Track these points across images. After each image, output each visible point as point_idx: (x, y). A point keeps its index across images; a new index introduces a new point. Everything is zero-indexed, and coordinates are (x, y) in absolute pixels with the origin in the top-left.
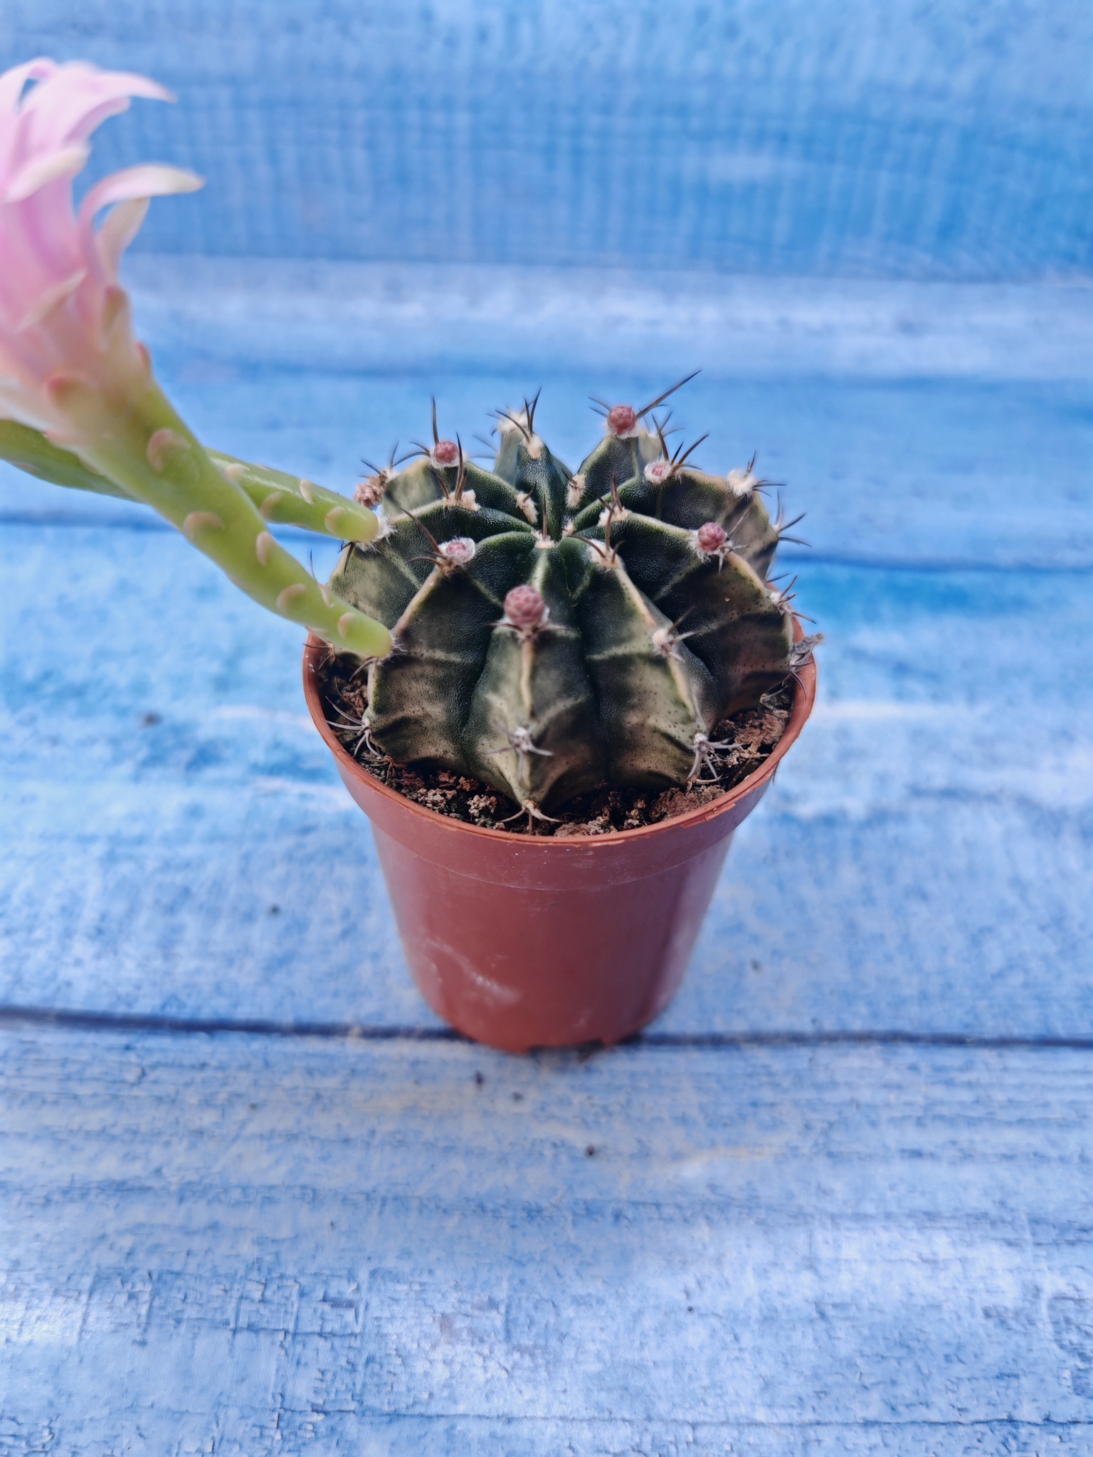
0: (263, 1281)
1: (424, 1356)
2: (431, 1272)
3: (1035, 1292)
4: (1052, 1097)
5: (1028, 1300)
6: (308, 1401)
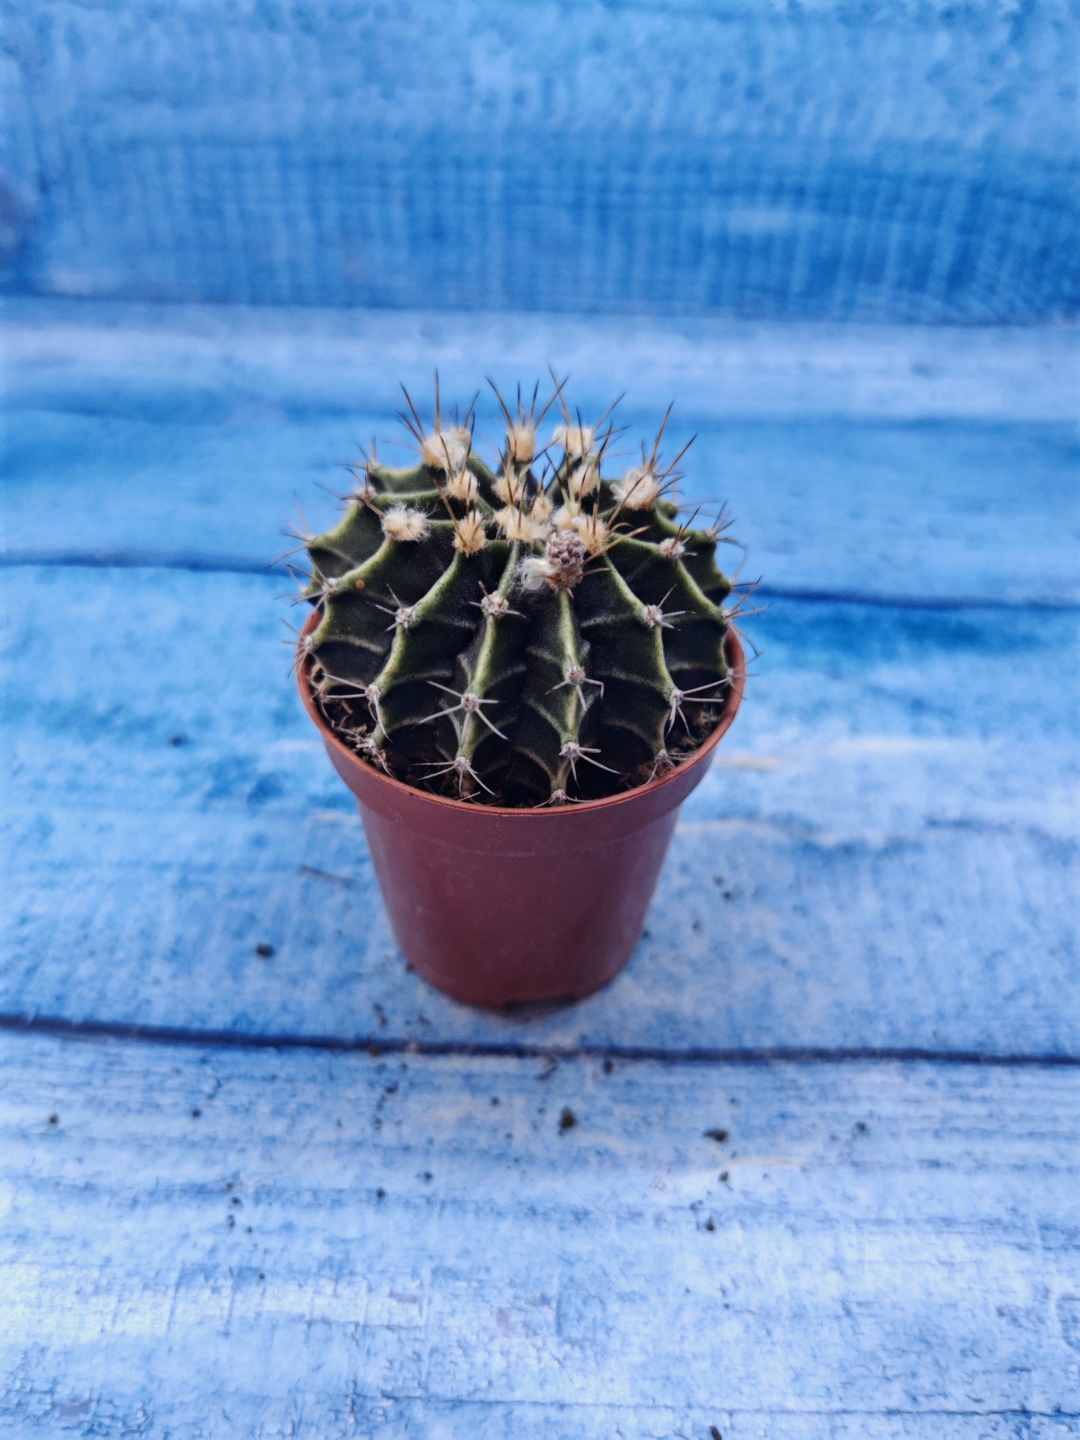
0: (335, 1277)
1: (483, 1347)
2: (487, 1270)
3: (1045, 1292)
5: (1038, 1300)
6: (378, 1388)
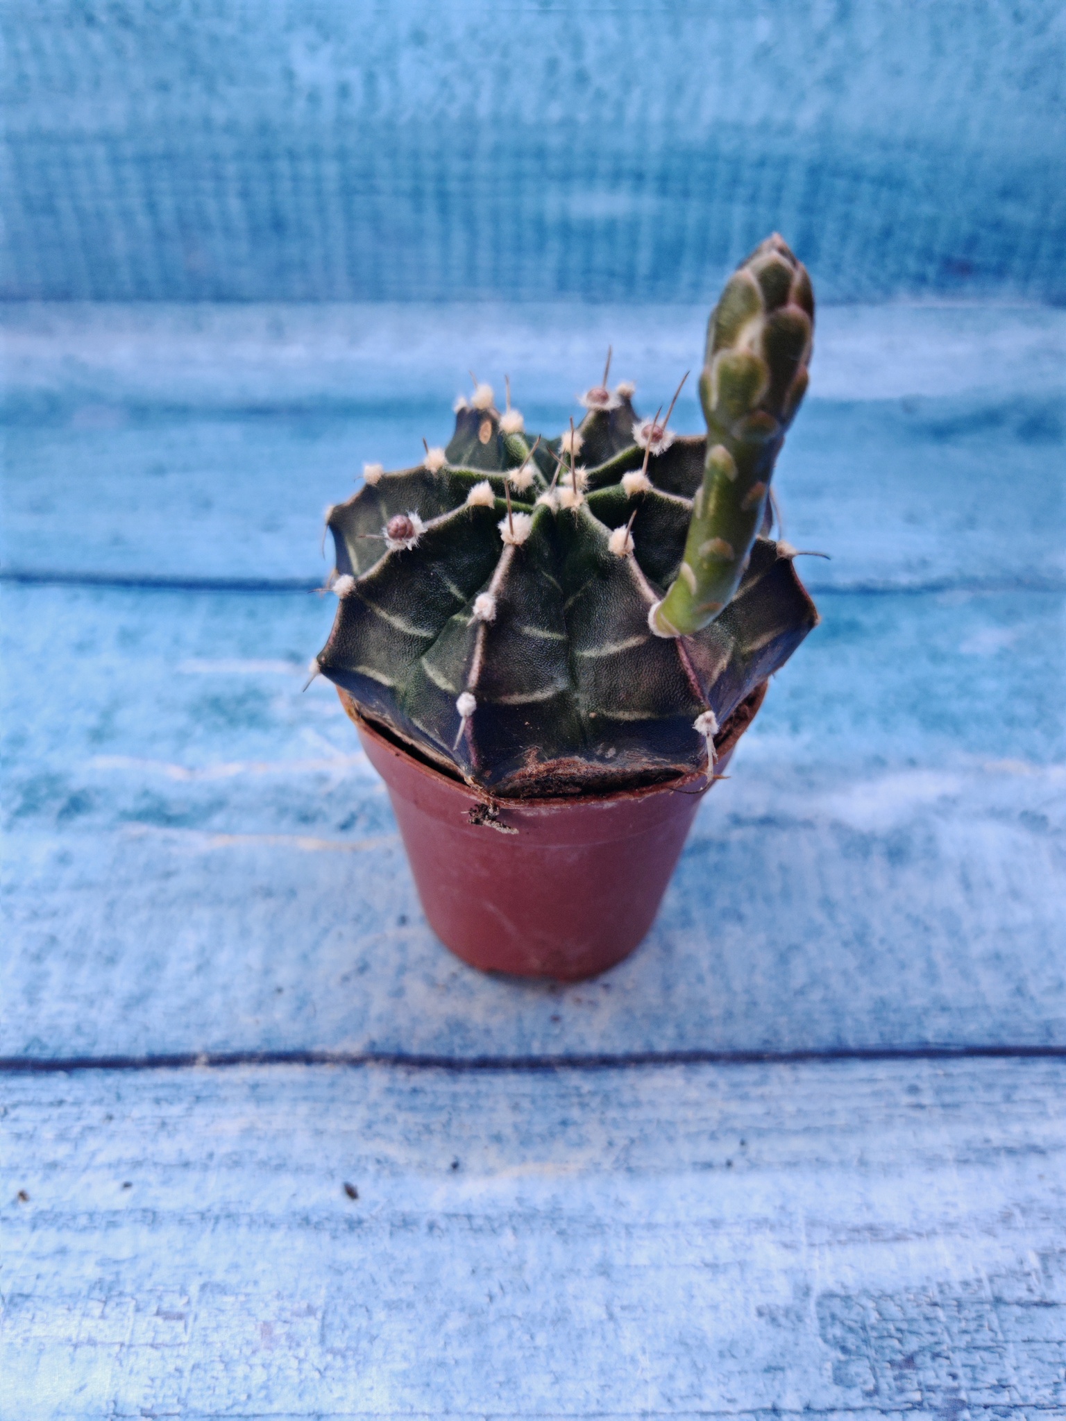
0: (104, 1299)
1: (245, 1361)
2: (256, 1283)
3: (805, 1289)
4: (838, 1105)
5: (799, 1299)
6: (138, 1406)
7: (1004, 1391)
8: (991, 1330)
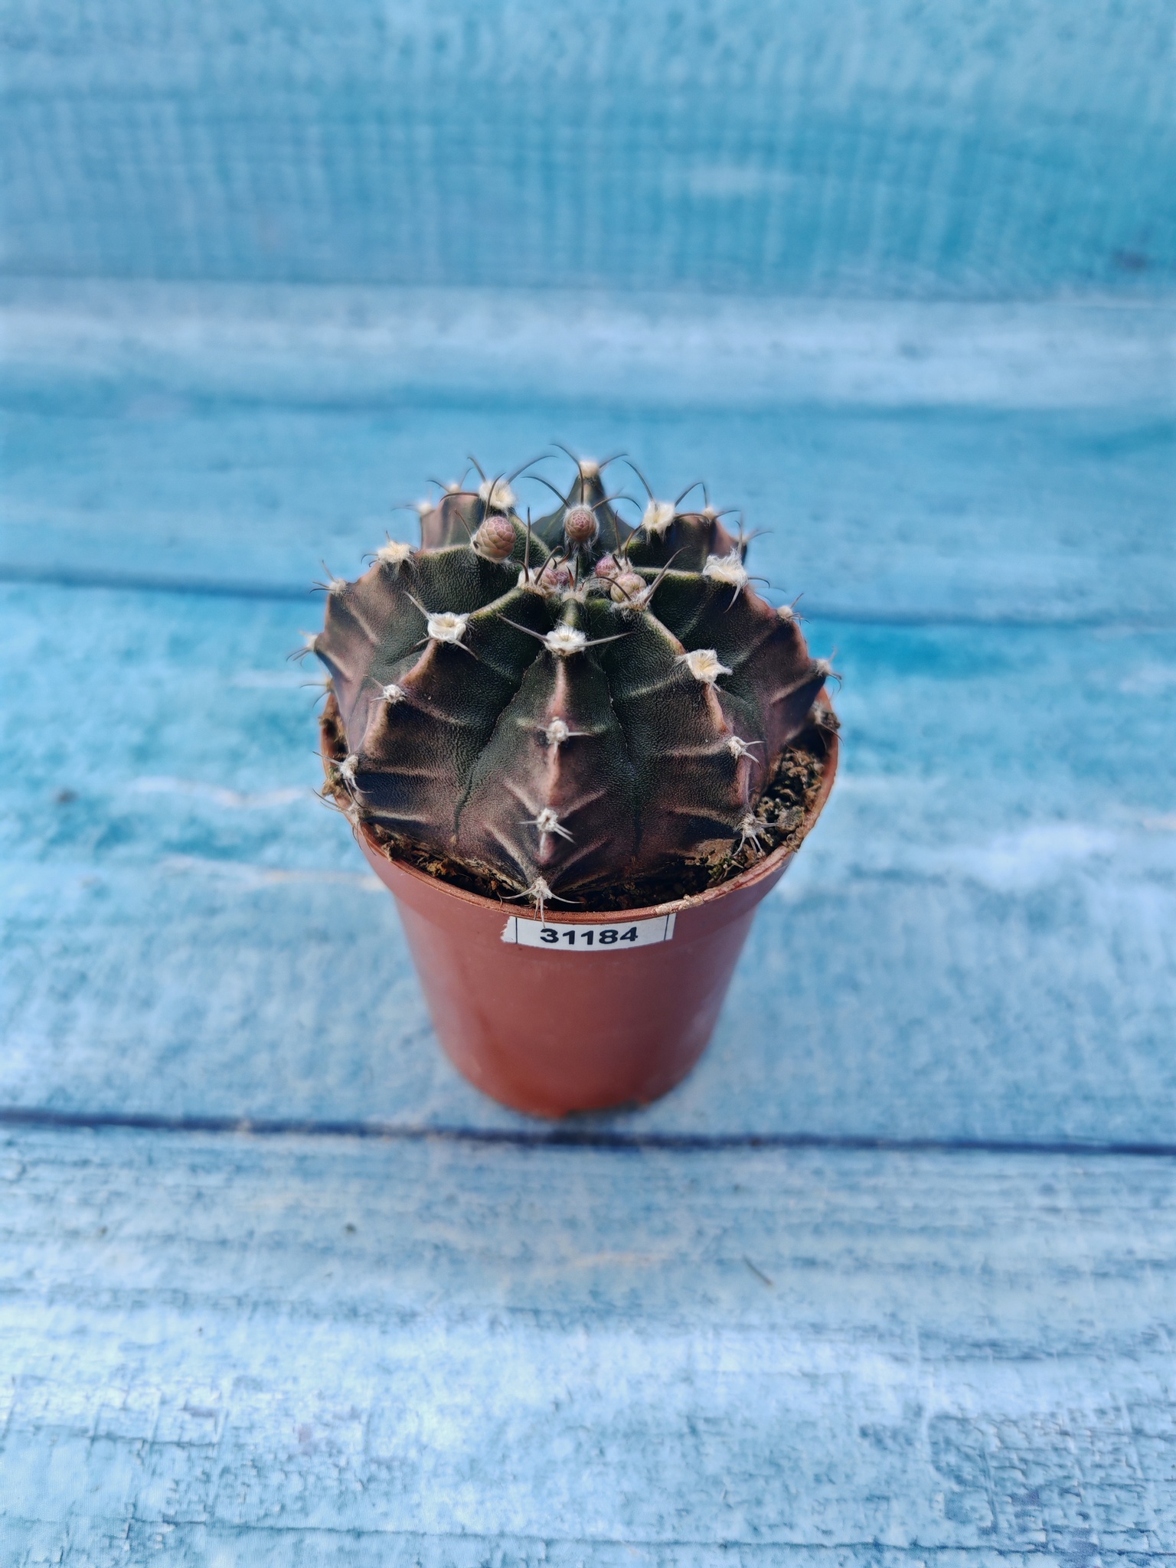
0: (126, 1388)
1: (280, 1468)
2: (295, 1380)
3: (917, 1409)
4: (961, 1203)
5: (909, 1419)
6: (160, 1512)
7: (1142, 1536)
8: (1129, 1466)
